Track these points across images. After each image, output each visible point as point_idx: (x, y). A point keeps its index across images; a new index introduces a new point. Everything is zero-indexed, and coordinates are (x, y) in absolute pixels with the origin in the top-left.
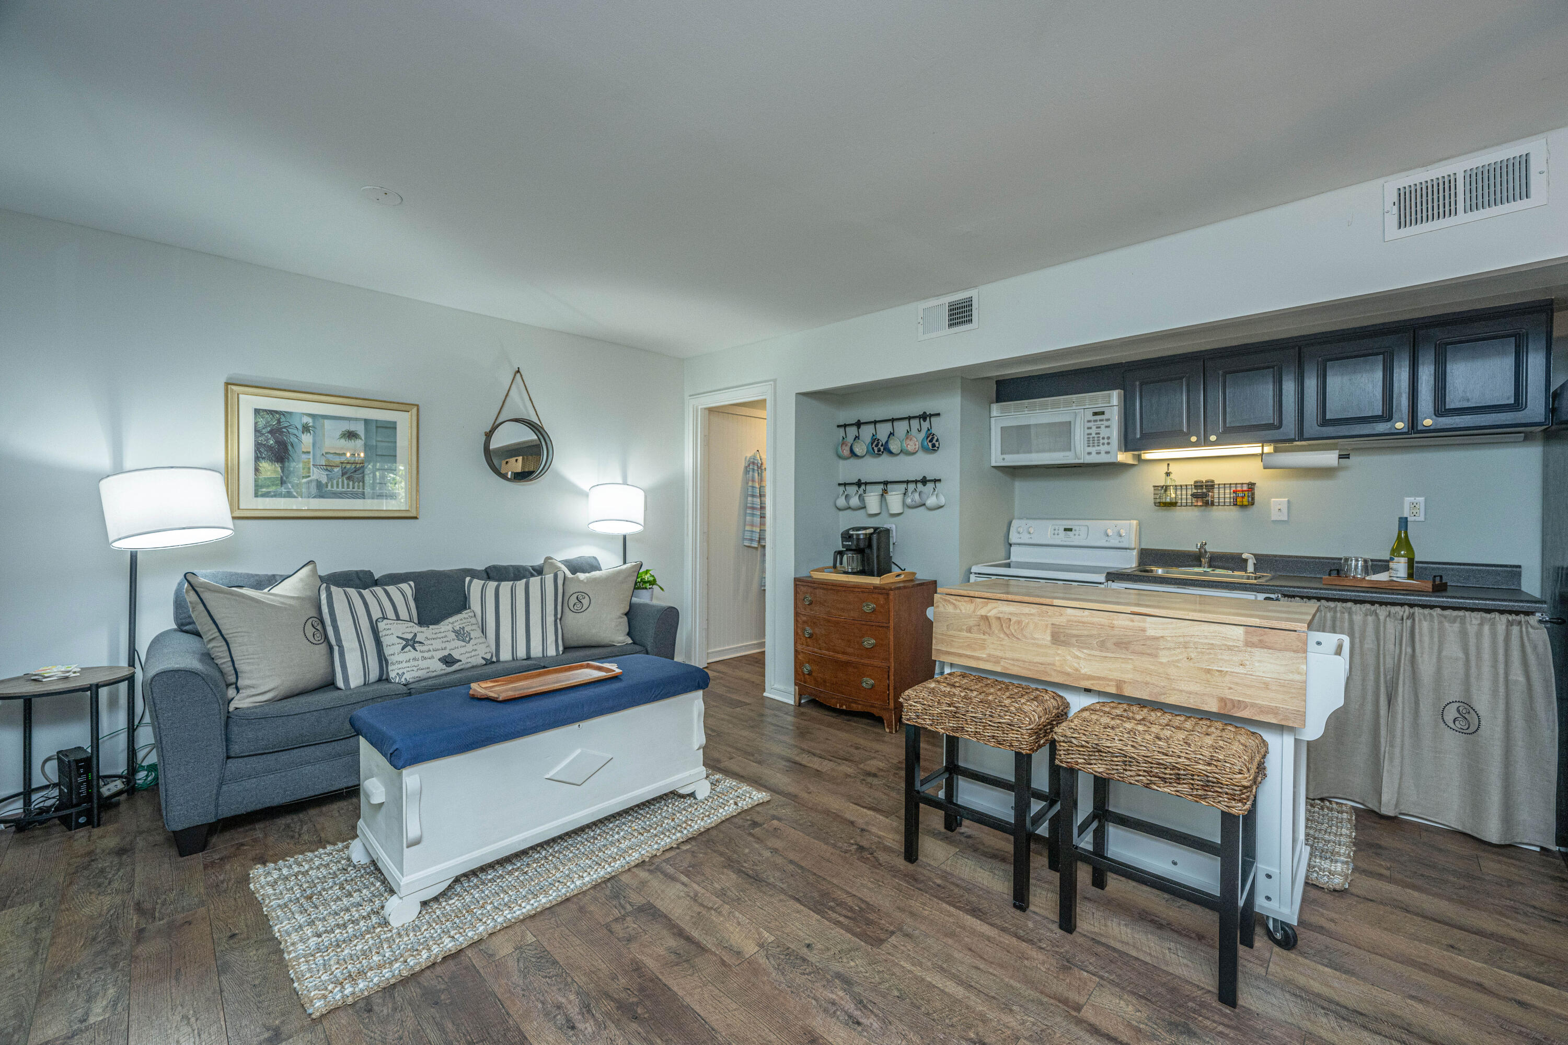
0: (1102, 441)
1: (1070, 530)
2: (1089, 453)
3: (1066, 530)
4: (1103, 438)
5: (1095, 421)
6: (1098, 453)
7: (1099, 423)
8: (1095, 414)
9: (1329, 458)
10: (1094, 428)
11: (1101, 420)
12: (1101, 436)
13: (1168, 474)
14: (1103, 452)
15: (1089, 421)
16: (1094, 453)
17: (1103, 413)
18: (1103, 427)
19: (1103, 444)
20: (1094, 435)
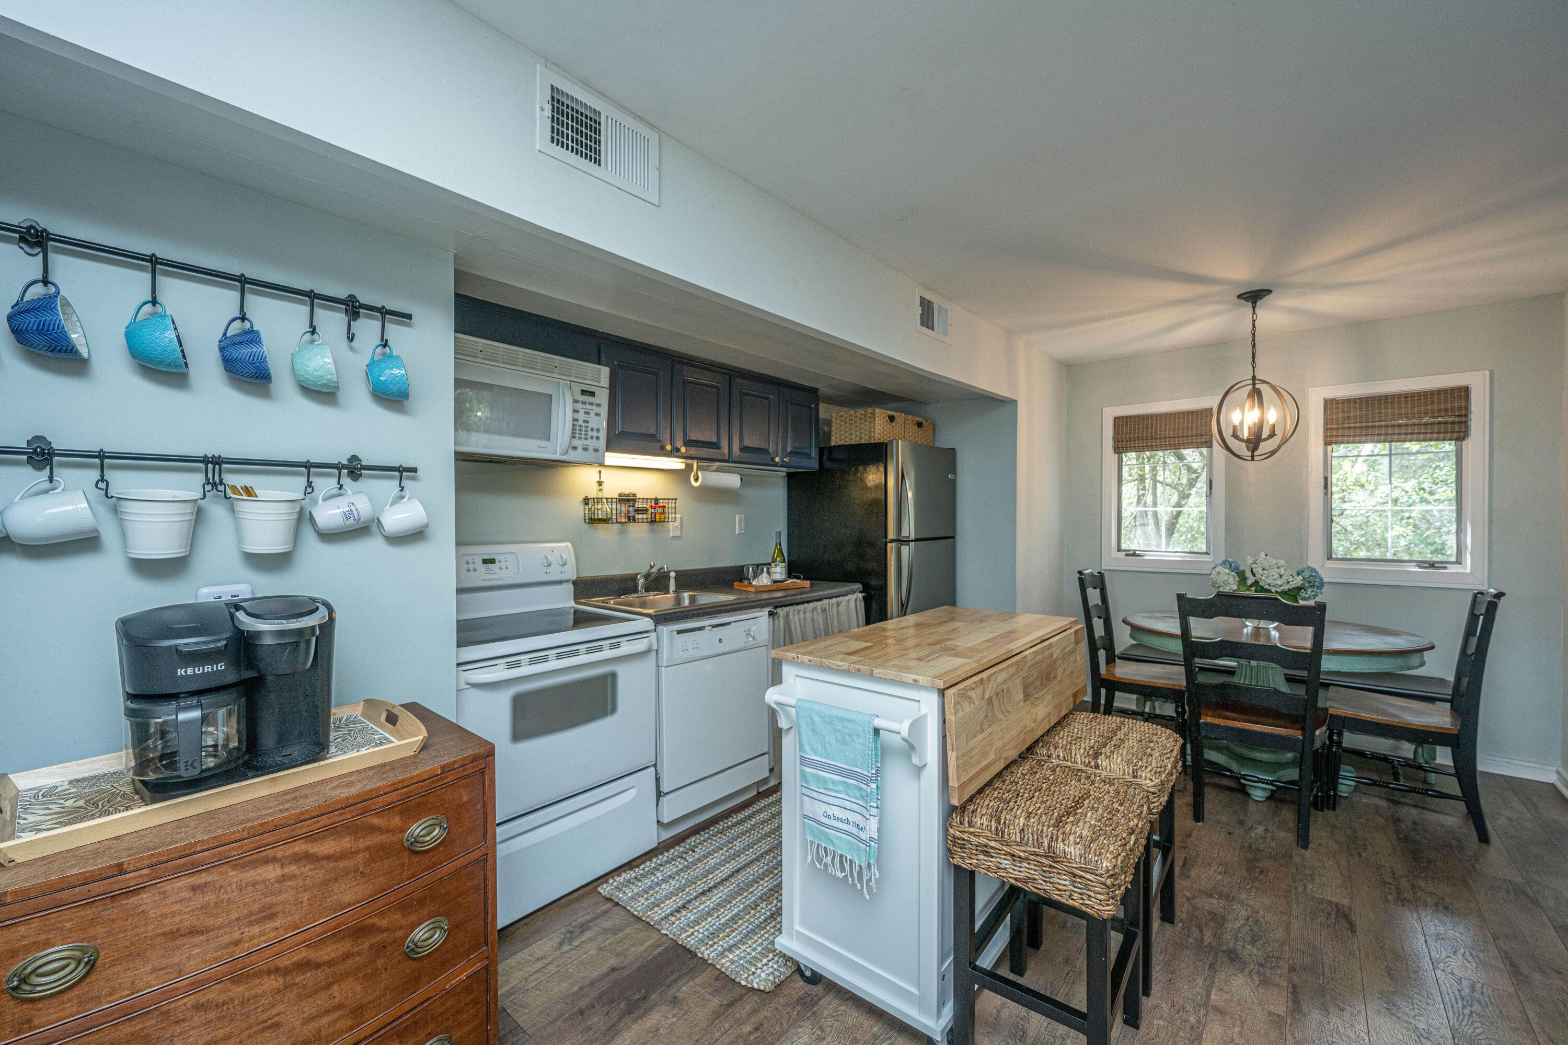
0: (590, 433)
1: (492, 561)
2: (575, 448)
3: (485, 561)
4: (592, 430)
5: (584, 403)
6: (585, 449)
7: (588, 407)
8: (584, 392)
9: (732, 480)
10: (582, 412)
11: (591, 404)
12: (590, 425)
13: (600, 483)
14: (591, 450)
15: (576, 401)
16: (580, 448)
17: (592, 394)
18: (592, 413)
19: (592, 437)
20: (581, 422)
